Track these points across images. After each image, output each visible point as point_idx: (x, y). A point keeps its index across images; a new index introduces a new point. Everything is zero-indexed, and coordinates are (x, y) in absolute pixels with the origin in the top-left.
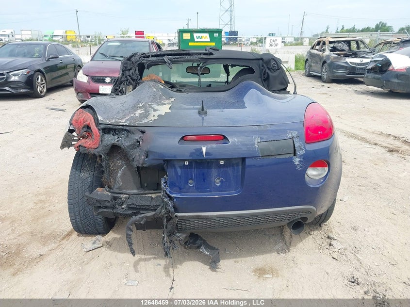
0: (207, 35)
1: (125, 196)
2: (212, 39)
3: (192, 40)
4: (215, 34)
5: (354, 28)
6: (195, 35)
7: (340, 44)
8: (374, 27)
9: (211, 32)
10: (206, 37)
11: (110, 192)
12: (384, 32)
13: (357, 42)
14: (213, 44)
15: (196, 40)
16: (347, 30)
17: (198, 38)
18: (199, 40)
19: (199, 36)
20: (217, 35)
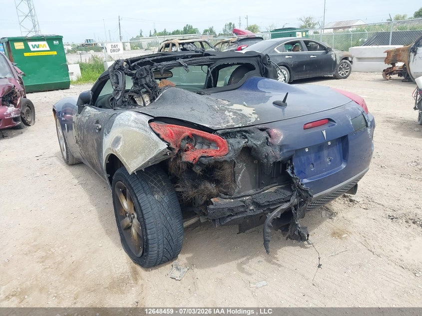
0: (45, 43)
1: (247, 198)
2: (52, 47)
3: (27, 49)
4: (54, 42)
5: (165, 31)
6: (30, 44)
7: (189, 46)
8: (183, 30)
9: (50, 40)
10: (44, 46)
11: (233, 199)
12: (192, 33)
13: (201, 43)
14: (55, 53)
15: (32, 49)
16: (160, 33)
17: (34, 48)
18: (36, 49)
19: (35, 45)
20: (58, 42)
